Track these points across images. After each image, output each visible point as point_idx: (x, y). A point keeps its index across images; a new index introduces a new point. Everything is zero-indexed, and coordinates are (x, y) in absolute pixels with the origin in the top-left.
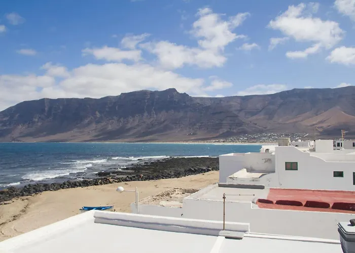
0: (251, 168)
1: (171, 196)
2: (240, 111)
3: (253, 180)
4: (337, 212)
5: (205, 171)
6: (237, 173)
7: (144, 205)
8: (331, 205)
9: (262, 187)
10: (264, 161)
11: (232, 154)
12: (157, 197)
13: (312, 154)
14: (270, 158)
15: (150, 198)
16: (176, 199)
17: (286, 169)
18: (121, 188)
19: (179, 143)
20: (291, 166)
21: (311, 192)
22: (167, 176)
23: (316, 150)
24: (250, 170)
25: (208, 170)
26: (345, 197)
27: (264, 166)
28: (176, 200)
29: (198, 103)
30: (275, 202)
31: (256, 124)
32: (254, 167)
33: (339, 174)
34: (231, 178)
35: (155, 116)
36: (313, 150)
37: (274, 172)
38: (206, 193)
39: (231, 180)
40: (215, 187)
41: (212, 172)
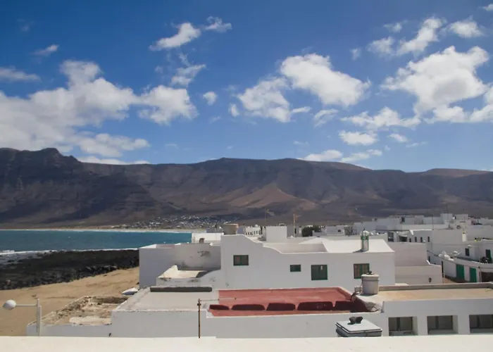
0: (183, 263)
1: (84, 308)
2: (151, 184)
3: (192, 281)
4: (304, 313)
5: (107, 271)
6: (167, 271)
7: (48, 325)
8: (297, 306)
9: (208, 290)
10: (201, 254)
11: (154, 246)
12: (65, 312)
13: (265, 245)
14: (207, 250)
15: (53, 314)
16: (91, 313)
17: (234, 265)
18: (12, 303)
19: (60, 230)
20: (241, 261)
21: (270, 292)
22: (51, 280)
23: (267, 239)
24: (182, 267)
25: (112, 269)
26: (309, 295)
27: (201, 261)
28: (92, 315)
29: (91, 172)
30: (231, 307)
31: (172, 204)
32: (188, 262)
33: (296, 268)
34: (162, 279)
35: (22, 189)
36: (263, 239)
37: (218, 268)
38: (138, 301)
39: (163, 282)
40: (146, 293)
41: (117, 271)
